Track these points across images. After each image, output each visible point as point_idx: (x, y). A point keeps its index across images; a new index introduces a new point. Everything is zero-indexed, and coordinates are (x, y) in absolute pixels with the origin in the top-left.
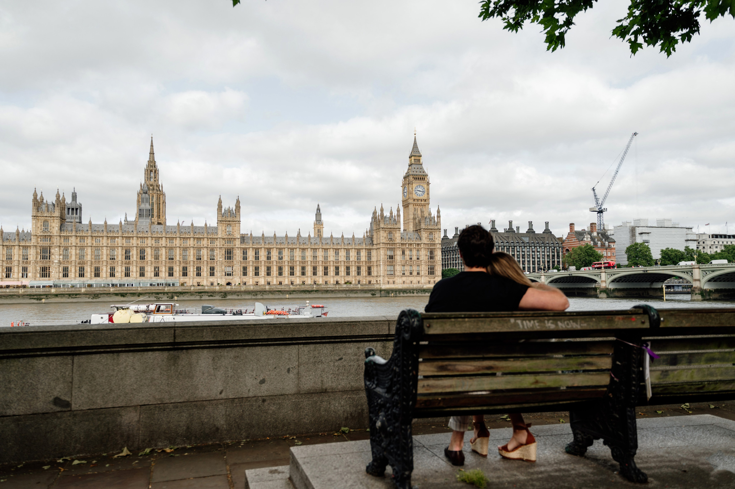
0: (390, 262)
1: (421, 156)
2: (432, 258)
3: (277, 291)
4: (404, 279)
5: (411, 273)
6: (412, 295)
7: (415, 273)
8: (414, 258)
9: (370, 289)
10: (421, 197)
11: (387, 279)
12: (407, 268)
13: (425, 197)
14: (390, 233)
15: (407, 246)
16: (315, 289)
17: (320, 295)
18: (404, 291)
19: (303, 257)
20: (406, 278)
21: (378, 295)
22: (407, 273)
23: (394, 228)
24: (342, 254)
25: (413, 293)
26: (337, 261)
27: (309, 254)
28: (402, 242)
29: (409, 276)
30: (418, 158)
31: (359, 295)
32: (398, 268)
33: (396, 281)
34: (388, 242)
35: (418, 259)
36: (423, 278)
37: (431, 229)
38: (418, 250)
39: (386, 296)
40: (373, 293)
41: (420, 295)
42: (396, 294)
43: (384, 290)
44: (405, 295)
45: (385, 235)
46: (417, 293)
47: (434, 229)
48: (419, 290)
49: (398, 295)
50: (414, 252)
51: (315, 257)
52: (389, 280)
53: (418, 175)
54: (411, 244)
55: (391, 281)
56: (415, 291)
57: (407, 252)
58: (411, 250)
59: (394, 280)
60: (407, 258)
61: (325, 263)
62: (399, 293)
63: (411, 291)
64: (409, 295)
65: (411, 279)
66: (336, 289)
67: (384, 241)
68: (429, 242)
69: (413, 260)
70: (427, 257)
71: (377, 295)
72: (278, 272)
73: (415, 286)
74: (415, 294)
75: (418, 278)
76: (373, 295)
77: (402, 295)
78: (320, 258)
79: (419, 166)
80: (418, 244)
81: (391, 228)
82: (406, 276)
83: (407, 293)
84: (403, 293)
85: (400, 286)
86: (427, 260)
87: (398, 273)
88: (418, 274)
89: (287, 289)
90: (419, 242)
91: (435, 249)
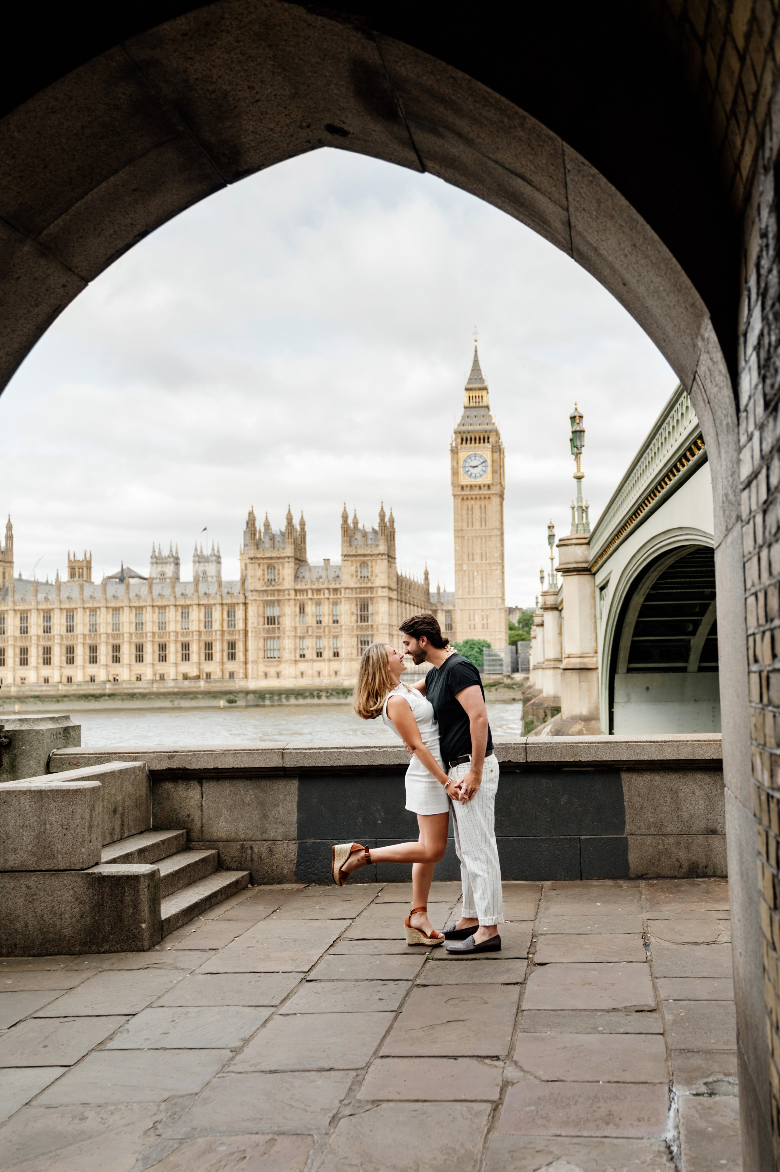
0: (268, 631)
1: (485, 389)
2: (364, 618)
3: (32, 697)
4: (302, 666)
5: (319, 654)
6: (316, 701)
7: (327, 654)
8: (327, 620)
9: (224, 689)
10: (479, 481)
11: (262, 668)
12: (309, 643)
13: (487, 479)
14: (271, 567)
15: (310, 596)
16: (108, 691)
17: (117, 704)
18: (299, 693)
19: (116, 627)
20: (306, 664)
21: (241, 703)
22: (310, 654)
23: (279, 558)
24: (196, 616)
25: (319, 697)
26: (186, 632)
27: (127, 618)
28: (298, 587)
29: (313, 661)
30: (477, 393)
31: (202, 703)
32: (288, 643)
33: (283, 673)
34: (265, 588)
35: (336, 622)
36: (343, 663)
37: (364, 555)
38: (335, 603)
39: (257, 706)
40: (232, 697)
41: (334, 700)
42: (280, 699)
43: (254, 692)
44: (301, 701)
45: (259, 573)
46: (327, 697)
47: (371, 555)
48: (333, 690)
49: (284, 701)
50: (326, 608)
51: (140, 625)
52: (266, 669)
53: (473, 432)
54: (319, 591)
55: (272, 671)
56: (324, 694)
57: (310, 609)
58: (318, 603)
59: (278, 669)
60: (310, 620)
61: (160, 637)
62: (287, 698)
63: (315, 693)
64: (309, 701)
65: (319, 665)
66: (151, 690)
67: (259, 586)
68: (358, 585)
69: (323, 624)
70: (354, 618)
71: (239, 703)
72: (64, 658)
73: (326, 681)
74: (324, 700)
75: (335, 665)
76: (231, 701)
77: (293, 701)
78: (149, 627)
79: (483, 412)
80: (336, 590)
81: (271, 558)
82: (307, 661)
83: (305, 697)
84: (296, 698)
85: (287, 683)
86: (354, 624)
87: (287, 655)
88: (336, 654)
89: (52, 693)
90: (338, 586)
91: (372, 599)
